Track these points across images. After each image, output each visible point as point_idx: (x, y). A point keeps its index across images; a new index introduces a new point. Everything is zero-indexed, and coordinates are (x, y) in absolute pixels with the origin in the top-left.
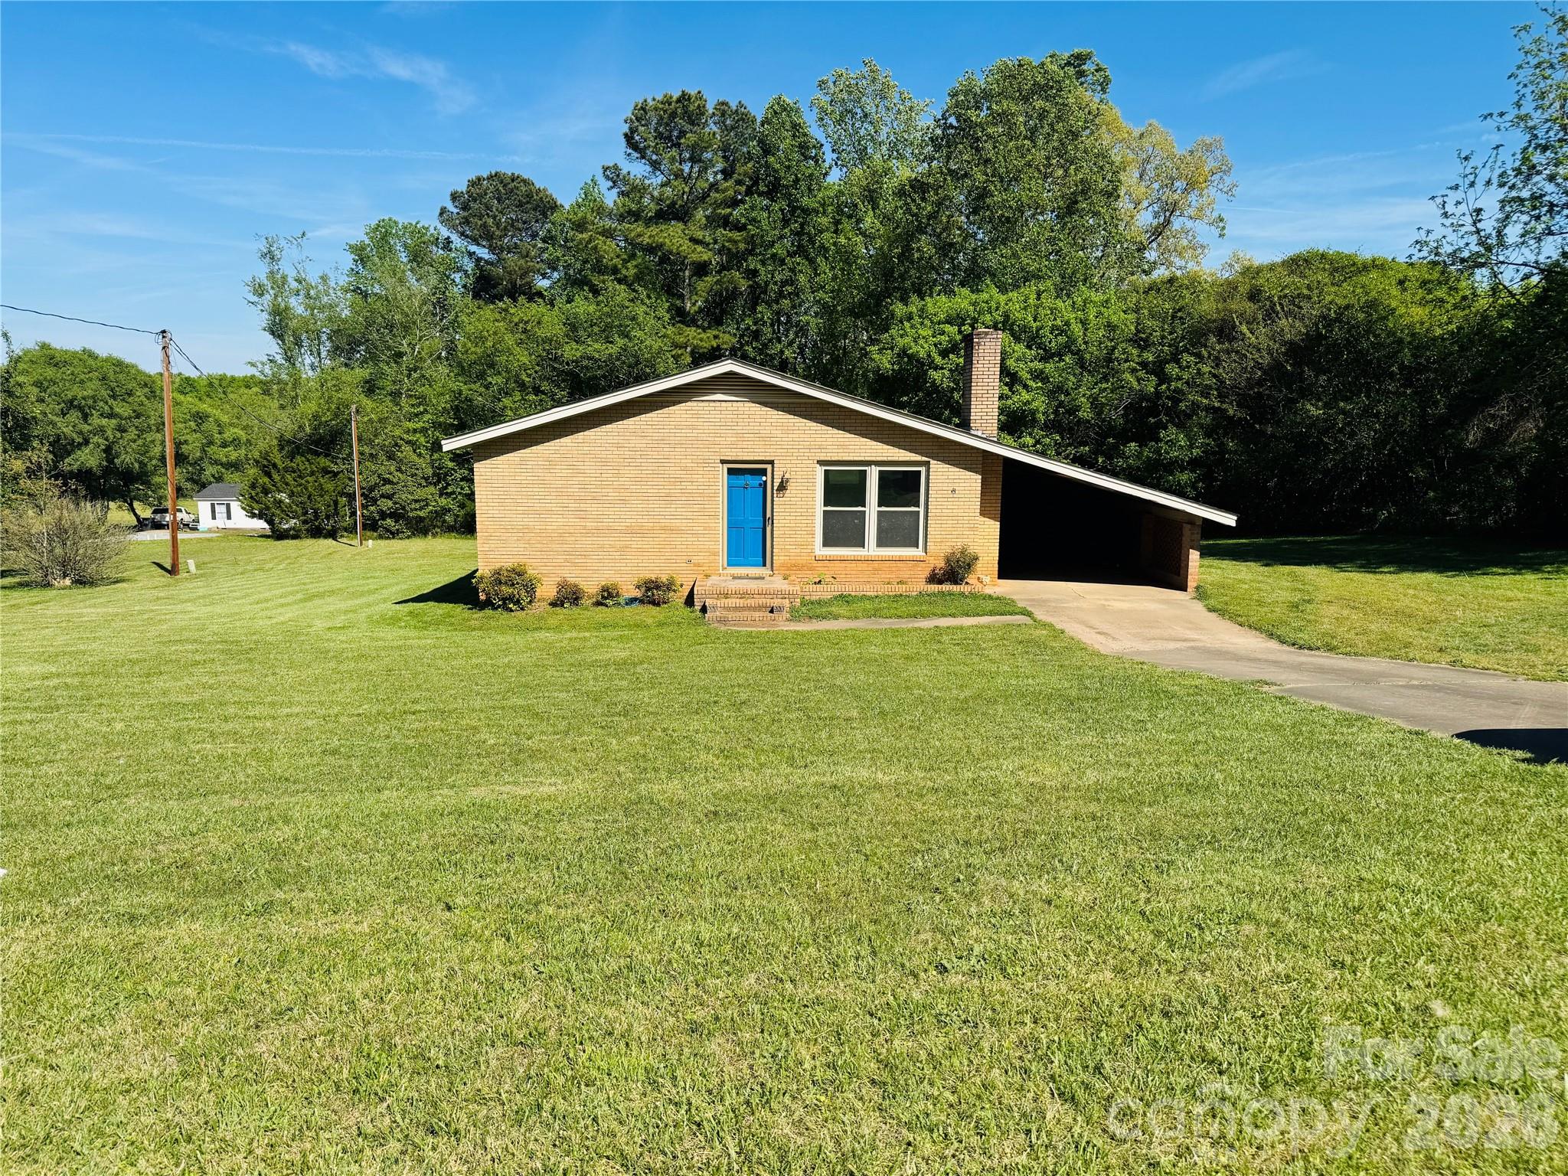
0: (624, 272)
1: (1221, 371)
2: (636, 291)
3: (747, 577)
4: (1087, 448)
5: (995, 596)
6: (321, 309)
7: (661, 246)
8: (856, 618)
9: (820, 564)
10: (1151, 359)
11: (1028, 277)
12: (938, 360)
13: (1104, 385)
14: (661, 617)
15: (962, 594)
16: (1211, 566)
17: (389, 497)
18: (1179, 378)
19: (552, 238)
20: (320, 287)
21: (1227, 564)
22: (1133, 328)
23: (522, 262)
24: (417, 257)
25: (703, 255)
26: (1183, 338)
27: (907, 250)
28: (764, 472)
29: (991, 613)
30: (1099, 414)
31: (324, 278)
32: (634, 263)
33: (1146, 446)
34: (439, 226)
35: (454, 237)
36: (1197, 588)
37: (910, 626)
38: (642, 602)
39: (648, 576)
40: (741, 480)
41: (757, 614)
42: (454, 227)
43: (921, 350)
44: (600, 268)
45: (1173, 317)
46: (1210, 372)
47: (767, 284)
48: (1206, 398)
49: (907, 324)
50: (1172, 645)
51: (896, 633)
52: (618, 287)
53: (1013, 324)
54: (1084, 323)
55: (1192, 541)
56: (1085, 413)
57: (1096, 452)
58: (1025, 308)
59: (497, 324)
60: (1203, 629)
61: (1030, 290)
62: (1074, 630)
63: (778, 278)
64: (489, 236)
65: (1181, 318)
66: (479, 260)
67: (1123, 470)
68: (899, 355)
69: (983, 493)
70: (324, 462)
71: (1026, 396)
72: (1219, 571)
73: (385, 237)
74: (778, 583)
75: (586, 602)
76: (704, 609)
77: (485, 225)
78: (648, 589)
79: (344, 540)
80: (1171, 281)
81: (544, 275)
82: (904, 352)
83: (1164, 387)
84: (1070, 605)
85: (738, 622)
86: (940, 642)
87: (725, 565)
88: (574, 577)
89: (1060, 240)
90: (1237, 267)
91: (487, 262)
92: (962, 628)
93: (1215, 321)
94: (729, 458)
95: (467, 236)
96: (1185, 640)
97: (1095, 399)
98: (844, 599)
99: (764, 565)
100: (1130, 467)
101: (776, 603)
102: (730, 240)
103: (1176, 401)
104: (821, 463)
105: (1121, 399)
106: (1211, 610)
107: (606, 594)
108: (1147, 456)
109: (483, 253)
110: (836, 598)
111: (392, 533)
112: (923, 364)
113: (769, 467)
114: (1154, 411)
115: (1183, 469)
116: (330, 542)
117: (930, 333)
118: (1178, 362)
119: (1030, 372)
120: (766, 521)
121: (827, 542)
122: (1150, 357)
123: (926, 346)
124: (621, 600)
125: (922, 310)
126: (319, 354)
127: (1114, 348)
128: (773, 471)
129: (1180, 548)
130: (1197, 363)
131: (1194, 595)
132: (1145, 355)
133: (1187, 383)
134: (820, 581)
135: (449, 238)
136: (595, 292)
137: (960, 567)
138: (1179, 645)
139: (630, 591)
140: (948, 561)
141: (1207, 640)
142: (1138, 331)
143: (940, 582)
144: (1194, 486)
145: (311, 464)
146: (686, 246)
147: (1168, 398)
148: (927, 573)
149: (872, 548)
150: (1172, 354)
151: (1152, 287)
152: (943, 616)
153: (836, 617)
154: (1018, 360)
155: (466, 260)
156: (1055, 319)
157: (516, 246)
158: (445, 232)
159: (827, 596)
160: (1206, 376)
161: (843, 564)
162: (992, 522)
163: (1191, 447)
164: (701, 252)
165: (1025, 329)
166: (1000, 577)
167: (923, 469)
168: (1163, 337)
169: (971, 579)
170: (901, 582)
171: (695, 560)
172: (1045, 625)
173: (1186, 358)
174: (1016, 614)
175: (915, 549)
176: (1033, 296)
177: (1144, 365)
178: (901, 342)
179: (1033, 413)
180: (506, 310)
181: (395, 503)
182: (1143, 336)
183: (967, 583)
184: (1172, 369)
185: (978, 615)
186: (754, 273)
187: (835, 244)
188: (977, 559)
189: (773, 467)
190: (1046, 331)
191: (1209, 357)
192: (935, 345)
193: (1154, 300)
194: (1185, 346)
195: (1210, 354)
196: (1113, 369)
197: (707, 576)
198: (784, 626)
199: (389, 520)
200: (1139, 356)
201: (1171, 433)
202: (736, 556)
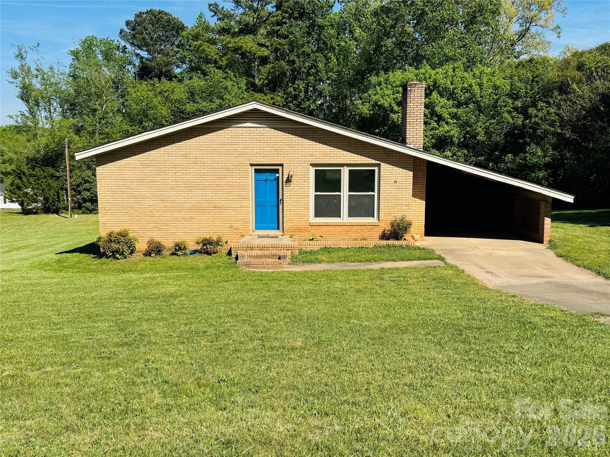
0: (220, 63)
1: (561, 111)
2: (227, 73)
3: (268, 237)
4: (483, 158)
5: (422, 247)
6: (51, 85)
7: (240, 48)
8: (333, 262)
9: (313, 228)
10: (519, 105)
11: (448, 59)
12: (396, 108)
13: (493, 121)
14: (209, 263)
15: (401, 246)
16: (557, 227)
17: (88, 190)
18: (536, 116)
19: (182, 45)
20: (50, 74)
21: (568, 226)
22: (509, 88)
23: (165, 58)
24: (107, 56)
25: (266, 52)
26: (538, 93)
27: (379, 47)
28: (277, 171)
29: (419, 259)
30: (490, 138)
31: (51, 68)
32: (226, 58)
33: (518, 156)
34: (120, 39)
35: (128, 46)
36: (550, 241)
37: (366, 267)
38: (200, 252)
39: (204, 236)
40: (263, 176)
41: (270, 260)
42: (127, 40)
43: (386, 102)
44: (207, 61)
45: (533, 81)
46: (555, 112)
47: (300, 68)
48: (553, 127)
49: (378, 88)
50: (534, 281)
51: (355, 272)
52: (216, 70)
53: (439, 86)
54: (480, 85)
55: (546, 212)
56: (481, 137)
57: (488, 160)
58: (446, 77)
59: (149, 92)
60: (555, 269)
61: (448, 67)
62: (471, 270)
63: (307, 64)
64: (147, 45)
65: (537, 81)
66: (142, 58)
67: (504, 170)
68: (373, 106)
69: (414, 183)
70: (51, 170)
71: (447, 128)
72: (563, 230)
73: (90, 47)
74: (286, 241)
75: (165, 252)
76: (237, 258)
77: (144, 38)
78: (205, 245)
79: (63, 215)
80: (531, 61)
81: (178, 66)
82: (376, 104)
83: (527, 121)
84: (469, 253)
85: (257, 266)
86: (382, 279)
87: (254, 229)
88: (158, 237)
89: (466, 39)
90: (569, 54)
91: (147, 59)
92: (398, 269)
93: (557, 82)
94: (255, 163)
95: (135, 45)
96: (543, 277)
97: (487, 129)
98: (327, 250)
99: (278, 229)
100: (508, 168)
101: (282, 253)
102: (280, 44)
103: (535, 130)
104: (313, 165)
105: (502, 129)
106: (558, 256)
107: (177, 248)
108: (519, 162)
109: (144, 54)
110: (321, 249)
111: (90, 211)
112: (387, 110)
113: (280, 168)
114: (522, 135)
115: (540, 170)
116: (55, 216)
117: (391, 92)
118: (536, 106)
119: (449, 114)
120: (279, 201)
121: (317, 214)
122: (519, 104)
123: (388, 100)
124: (188, 252)
125: (387, 80)
126: (50, 111)
127: (498, 99)
128: (283, 170)
129: (539, 217)
130: (547, 107)
131: (548, 246)
132: (516, 103)
133: (541, 118)
134: (313, 239)
135: (125, 46)
136: (204, 74)
137: (400, 229)
138: (539, 280)
139: (192, 246)
140: (392, 225)
141: (557, 277)
142: (512, 90)
143: (388, 239)
144: (547, 180)
145: (44, 172)
146: (255, 48)
147: (530, 128)
148: (380, 233)
149: (345, 218)
150: (532, 102)
151: (521, 65)
152: (388, 260)
153: (320, 262)
154: (442, 107)
155: (134, 58)
156: (463, 83)
157: (162, 50)
158: (123, 43)
159: (316, 248)
160: (553, 114)
161: (327, 228)
162: (420, 201)
163: (545, 156)
164: (263, 51)
165: (446, 89)
166: (425, 236)
167: (376, 169)
168: (527, 93)
169: (407, 236)
170: (364, 239)
171: (235, 226)
172: (452, 267)
173: (541, 104)
174: (434, 259)
175: (372, 218)
176: (451, 70)
177: (516, 109)
178: (374, 98)
179: (451, 137)
180: (154, 85)
181: (91, 194)
182: (515, 92)
183: (405, 239)
184: (532, 111)
185: (410, 260)
186: (293, 62)
187: (338, 45)
188: (411, 225)
189: (283, 168)
190: (458, 91)
191: (554, 104)
192: (394, 99)
193: (522, 71)
194: (540, 97)
195: (554, 102)
196: (498, 112)
197: (242, 236)
198: (287, 268)
199: (88, 203)
200: (513, 104)
201: (533, 148)
202: (260, 224)
